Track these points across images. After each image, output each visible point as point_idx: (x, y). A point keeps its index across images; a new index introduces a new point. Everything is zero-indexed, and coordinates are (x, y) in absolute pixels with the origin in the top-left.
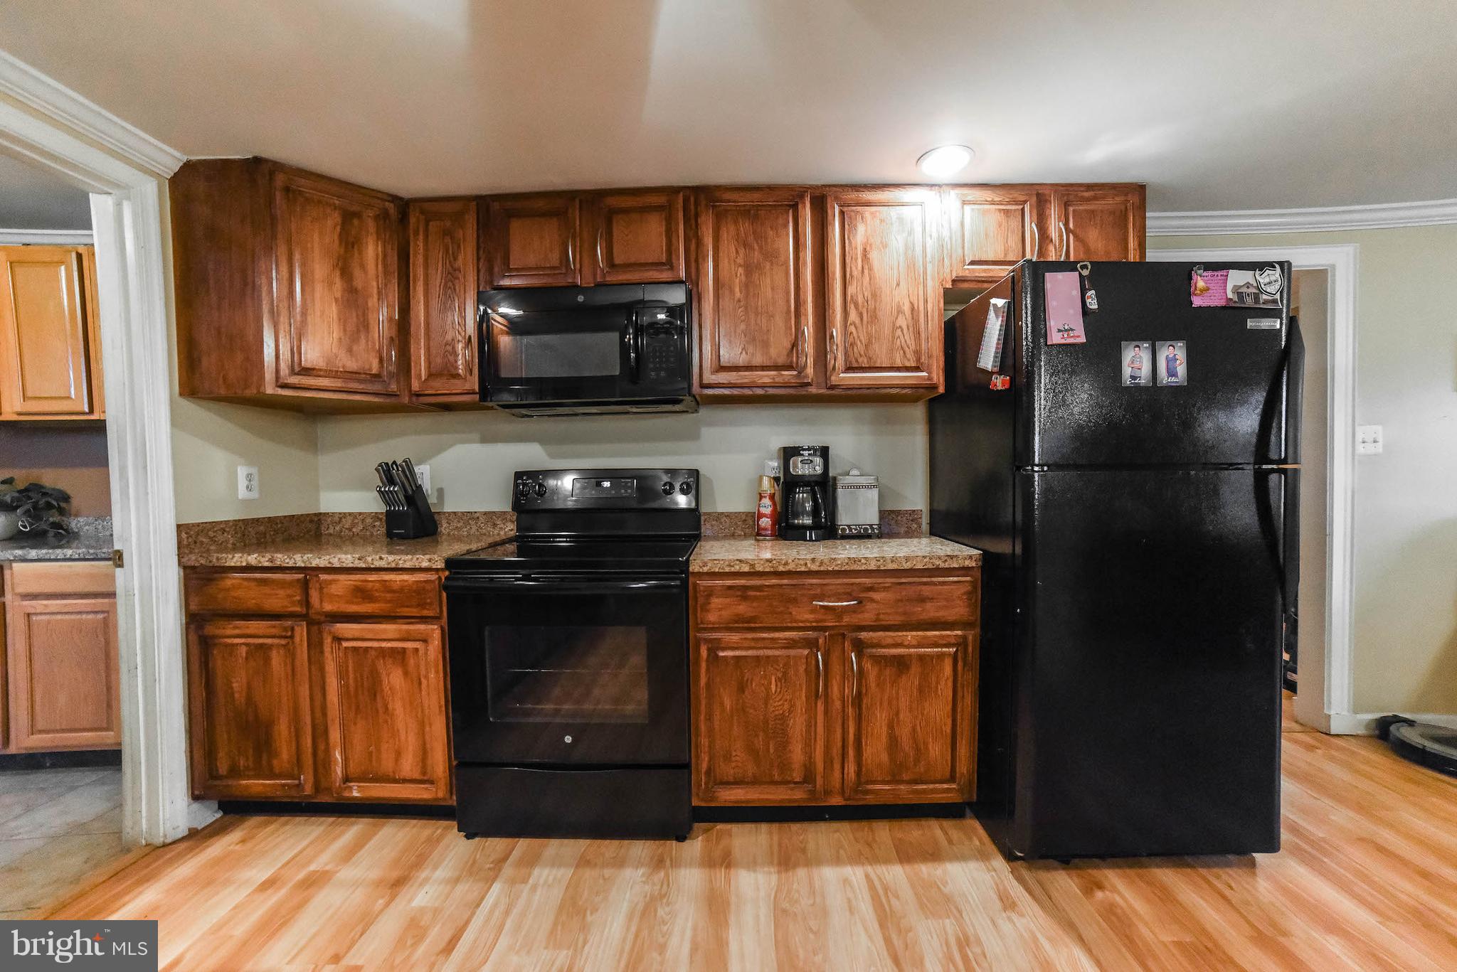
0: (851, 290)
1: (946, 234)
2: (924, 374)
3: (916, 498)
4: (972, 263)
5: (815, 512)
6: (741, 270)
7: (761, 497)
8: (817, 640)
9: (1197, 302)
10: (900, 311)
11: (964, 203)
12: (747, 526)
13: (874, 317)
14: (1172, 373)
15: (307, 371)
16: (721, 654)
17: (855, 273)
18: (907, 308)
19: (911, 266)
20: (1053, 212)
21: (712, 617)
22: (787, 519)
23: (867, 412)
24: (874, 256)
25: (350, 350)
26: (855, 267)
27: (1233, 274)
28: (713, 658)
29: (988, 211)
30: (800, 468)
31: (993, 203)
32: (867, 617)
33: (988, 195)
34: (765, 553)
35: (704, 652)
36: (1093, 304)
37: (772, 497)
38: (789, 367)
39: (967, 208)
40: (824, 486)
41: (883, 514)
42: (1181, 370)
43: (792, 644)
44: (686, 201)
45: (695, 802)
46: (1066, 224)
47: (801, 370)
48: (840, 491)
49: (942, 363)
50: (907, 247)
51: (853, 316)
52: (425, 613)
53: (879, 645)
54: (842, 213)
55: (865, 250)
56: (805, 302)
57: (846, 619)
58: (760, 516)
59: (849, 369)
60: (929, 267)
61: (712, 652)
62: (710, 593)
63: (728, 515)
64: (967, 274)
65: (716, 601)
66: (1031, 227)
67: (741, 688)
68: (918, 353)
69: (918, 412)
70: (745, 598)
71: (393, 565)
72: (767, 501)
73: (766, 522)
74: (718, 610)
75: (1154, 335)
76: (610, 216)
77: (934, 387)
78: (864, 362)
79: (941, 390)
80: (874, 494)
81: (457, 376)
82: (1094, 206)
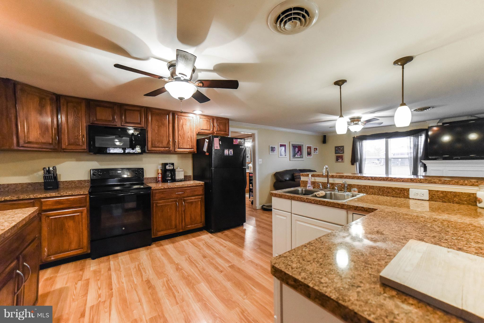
0: (179, 133)
1: (197, 123)
2: (193, 150)
3: (190, 173)
4: (202, 129)
5: (171, 177)
6: (157, 127)
7: (158, 174)
8: (177, 200)
9: (234, 143)
10: (189, 137)
11: (200, 118)
12: (156, 180)
13: (184, 138)
14: (231, 153)
15: (29, 143)
16: (158, 205)
17: (180, 129)
18: (190, 137)
19: (191, 129)
20: (215, 121)
21: (156, 198)
22: (165, 179)
23: (180, 155)
24: (184, 126)
25: (43, 137)
26: (180, 128)
27: (238, 140)
28: (157, 206)
29: (204, 120)
30: (168, 167)
31: (205, 119)
32: (186, 195)
33: (204, 117)
34: (160, 186)
35: (155, 205)
36: (221, 143)
37: (161, 174)
38: (167, 147)
39: (201, 119)
40: (173, 171)
41: (185, 176)
42: (232, 153)
43: (172, 202)
44: (144, 109)
45: (153, 237)
46: (217, 124)
47: (169, 148)
48: (176, 172)
49: (196, 147)
50: (190, 125)
51: (180, 138)
52: (81, 205)
53: (187, 200)
54: (178, 117)
55: (182, 125)
56: (170, 134)
57: (182, 196)
58: (159, 178)
59: (179, 148)
60: (194, 129)
61: (156, 205)
62: (156, 193)
63: (150, 178)
64: (201, 131)
65: (157, 195)
66: (212, 124)
67: (162, 211)
68: (192, 145)
69: (190, 156)
70: (163, 194)
71: (71, 194)
72: (160, 175)
73: (160, 179)
74: (157, 196)
75: (229, 148)
76: (126, 110)
77: (195, 152)
78: (182, 147)
79: (196, 153)
80: (183, 172)
81: (79, 145)
82: (221, 121)
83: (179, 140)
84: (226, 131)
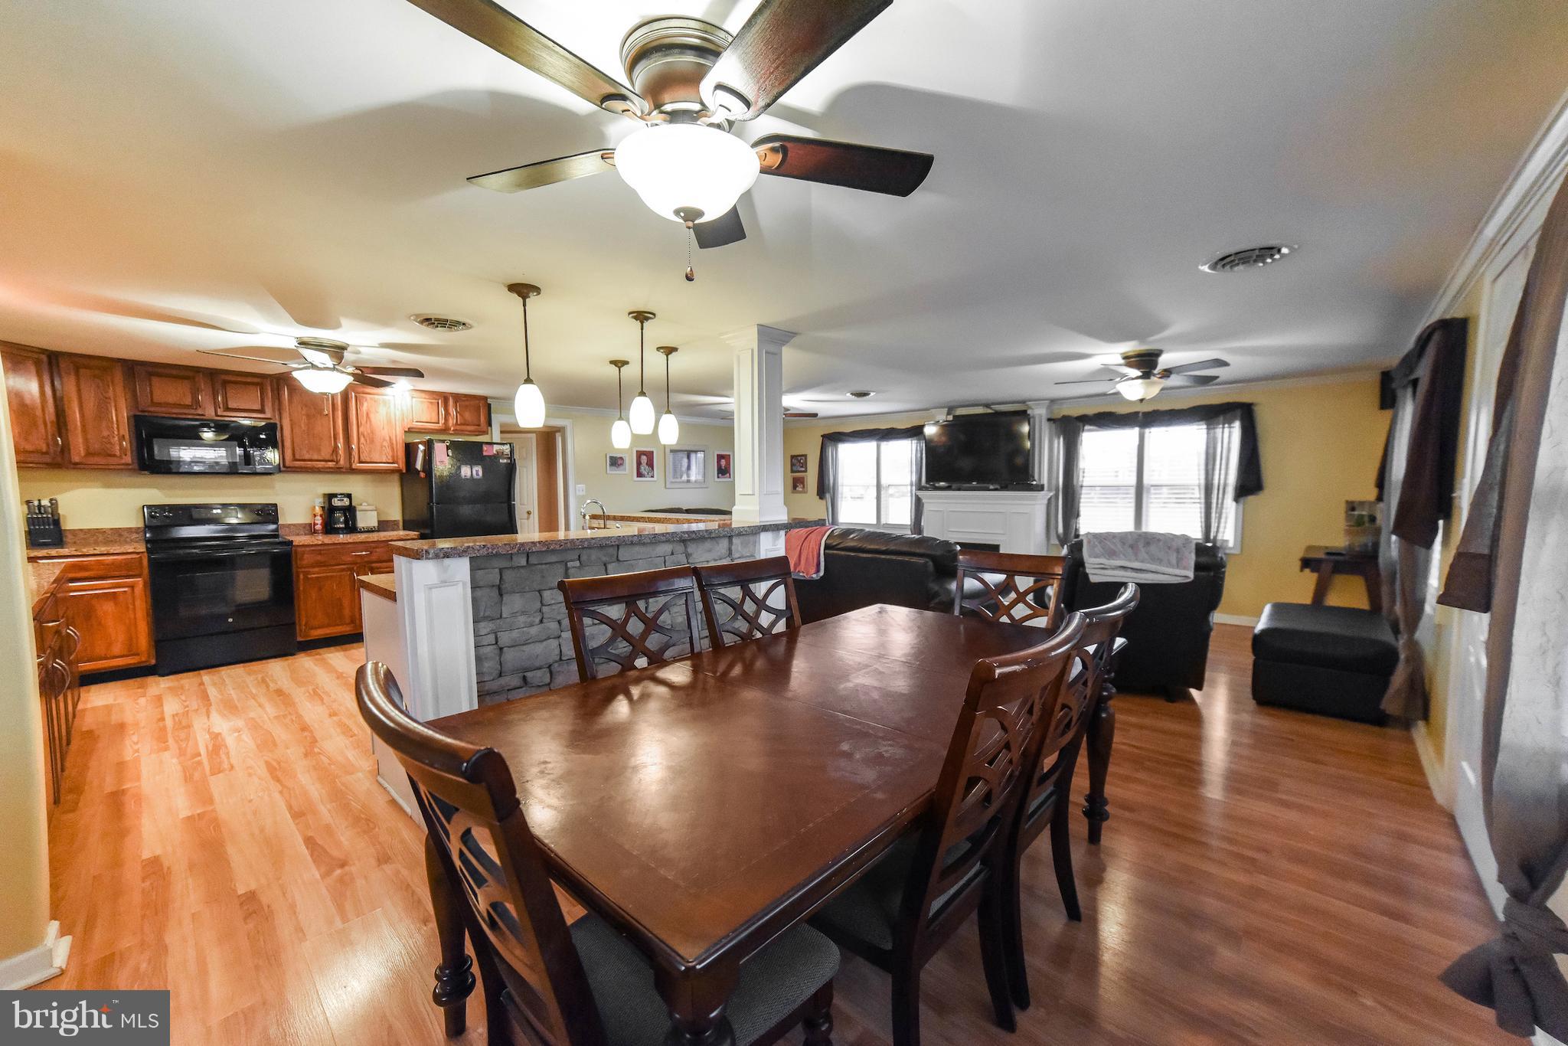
0: (361, 429)
1: (404, 408)
2: (396, 465)
3: (395, 514)
4: (417, 422)
5: (346, 522)
6: (304, 417)
7: (315, 516)
8: (353, 568)
9: (485, 454)
10: (384, 440)
11: (412, 397)
12: (310, 529)
13: (372, 441)
14: (477, 474)
16: (309, 576)
17: (363, 422)
18: (388, 438)
19: (389, 422)
20: (451, 402)
21: (305, 562)
22: (331, 526)
23: (369, 477)
24: (372, 416)
26: (363, 420)
27: (495, 446)
28: (306, 578)
29: (422, 402)
30: (336, 502)
31: (425, 398)
32: (374, 558)
33: (423, 395)
34: (321, 539)
35: (301, 576)
36: (450, 454)
37: (321, 516)
38: (332, 461)
39: (414, 399)
40: (350, 511)
41: (379, 522)
42: (481, 473)
43: (343, 570)
44: (271, 382)
45: (299, 639)
46: (456, 410)
47: (337, 462)
48: (358, 512)
49: (404, 460)
50: (387, 413)
51: (362, 440)
53: (378, 568)
54: (356, 397)
55: (367, 414)
56: (339, 434)
57: (366, 559)
58: (315, 524)
59: (362, 462)
60: (397, 423)
62: (303, 553)
63: (294, 525)
64: (414, 426)
65: (307, 556)
66: (442, 411)
67: (320, 589)
68: (393, 457)
69: (396, 477)
70: (321, 554)
72: (319, 518)
73: (319, 527)
74: (308, 559)
75: (471, 463)
76: (225, 383)
77: (401, 470)
78: (368, 460)
79: (404, 471)
80: (375, 513)
81: (114, 455)
82: (467, 403)
83: (361, 446)
84: (479, 425)
